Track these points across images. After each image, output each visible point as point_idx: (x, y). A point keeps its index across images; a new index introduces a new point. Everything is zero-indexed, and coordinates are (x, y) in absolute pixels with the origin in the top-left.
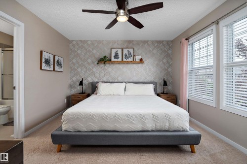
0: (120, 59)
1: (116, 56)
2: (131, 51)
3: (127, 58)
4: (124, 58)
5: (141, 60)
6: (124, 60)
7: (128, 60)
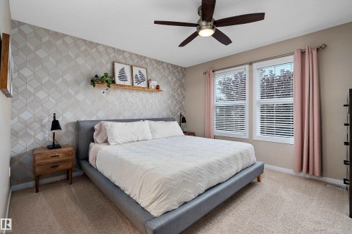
0: (128, 83)
1: (123, 77)
2: (144, 71)
3: (139, 82)
4: (135, 82)
5: (158, 87)
6: (135, 85)
7: (139, 85)
